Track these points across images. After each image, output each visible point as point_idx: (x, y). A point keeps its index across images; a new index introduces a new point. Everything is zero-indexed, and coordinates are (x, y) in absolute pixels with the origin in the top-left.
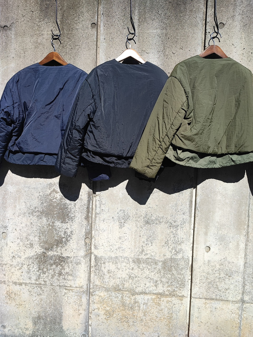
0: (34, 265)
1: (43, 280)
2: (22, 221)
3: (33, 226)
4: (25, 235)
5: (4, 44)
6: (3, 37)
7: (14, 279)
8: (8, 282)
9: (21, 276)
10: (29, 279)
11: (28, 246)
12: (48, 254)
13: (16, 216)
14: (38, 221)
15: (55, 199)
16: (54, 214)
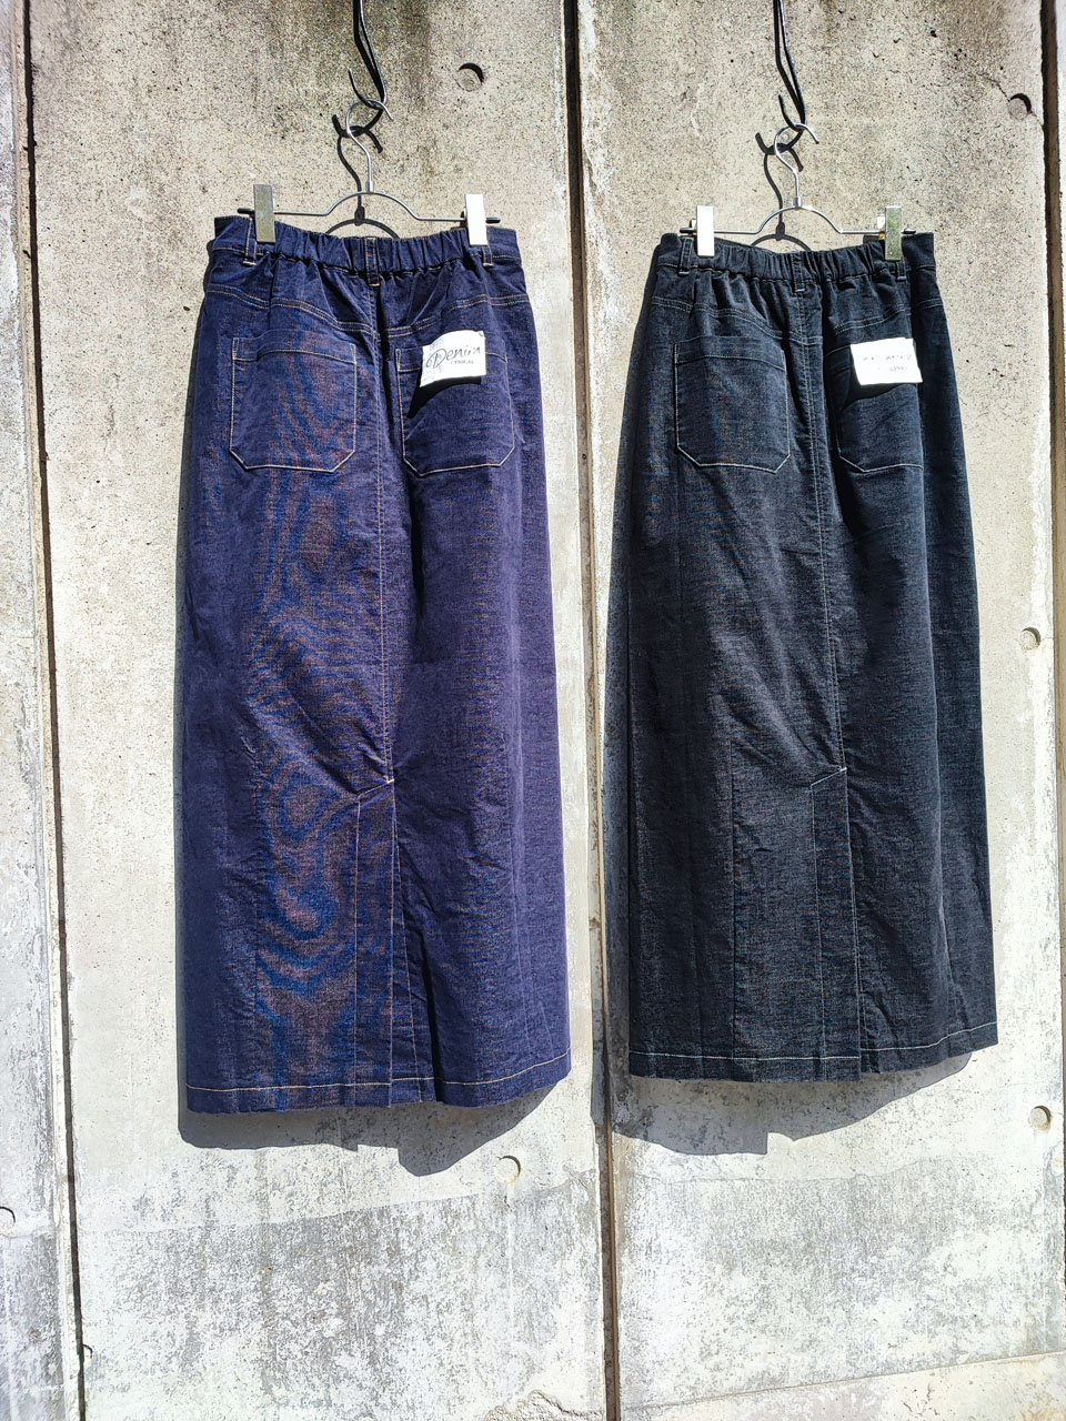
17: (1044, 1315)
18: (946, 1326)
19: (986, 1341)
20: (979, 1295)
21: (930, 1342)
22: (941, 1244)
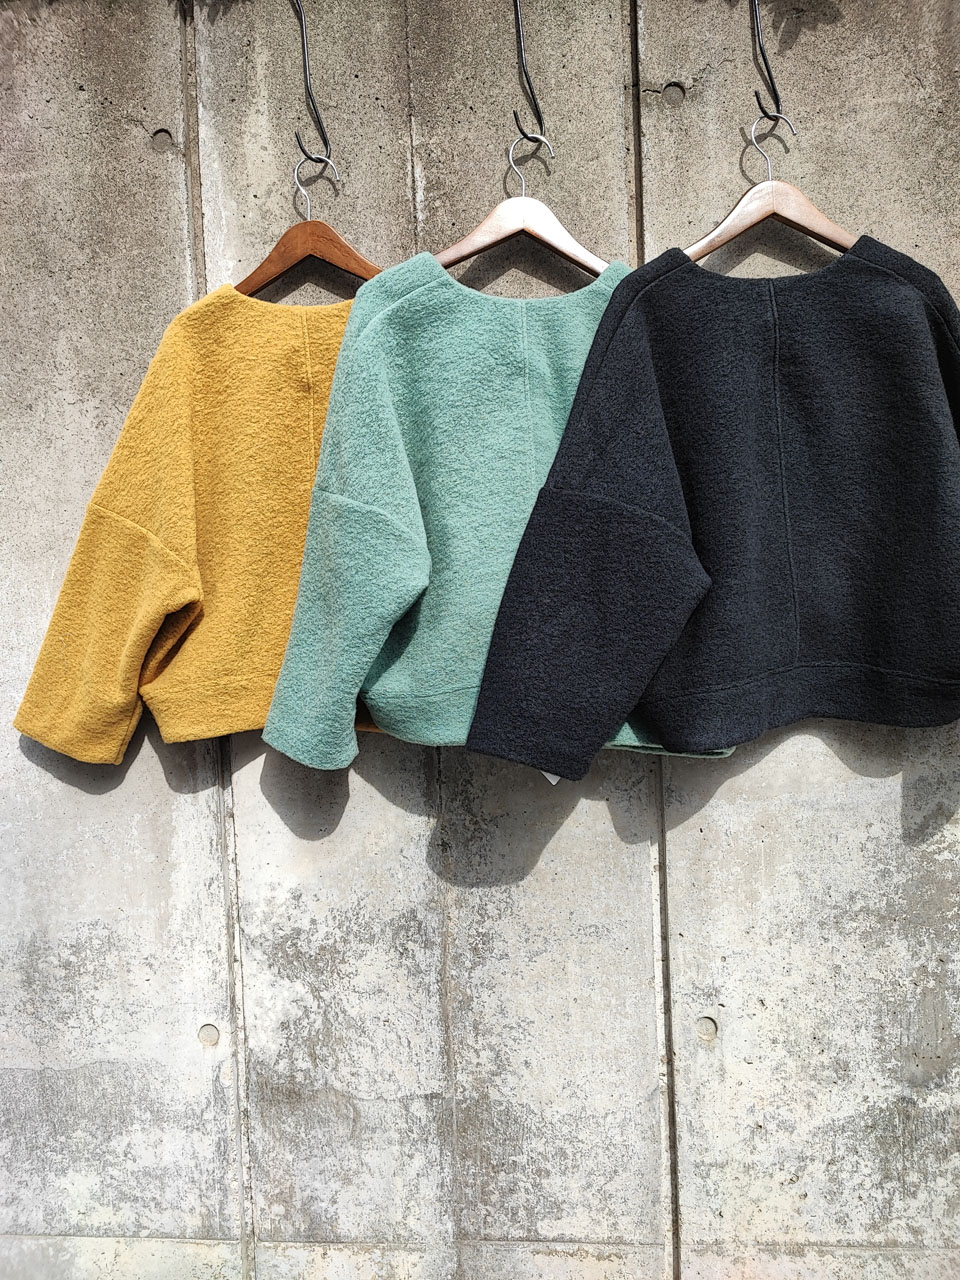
0: (861, 1161)
1: (904, 1225)
2: (787, 960)
3: (843, 982)
4: (806, 1024)
5: (669, 166)
6: (666, 133)
7: (766, 1227)
8: (734, 1245)
9: (796, 1215)
10: (835, 1225)
11: (826, 1073)
12: (925, 1105)
13: (757, 939)
14: (868, 955)
15: (946, 853)
16: (944, 919)
17: (217, 1207)
18: (129, 1204)
19: (166, 1221)
20: (157, 1181)
21: (115, 1214)
22: (122, 1134)
